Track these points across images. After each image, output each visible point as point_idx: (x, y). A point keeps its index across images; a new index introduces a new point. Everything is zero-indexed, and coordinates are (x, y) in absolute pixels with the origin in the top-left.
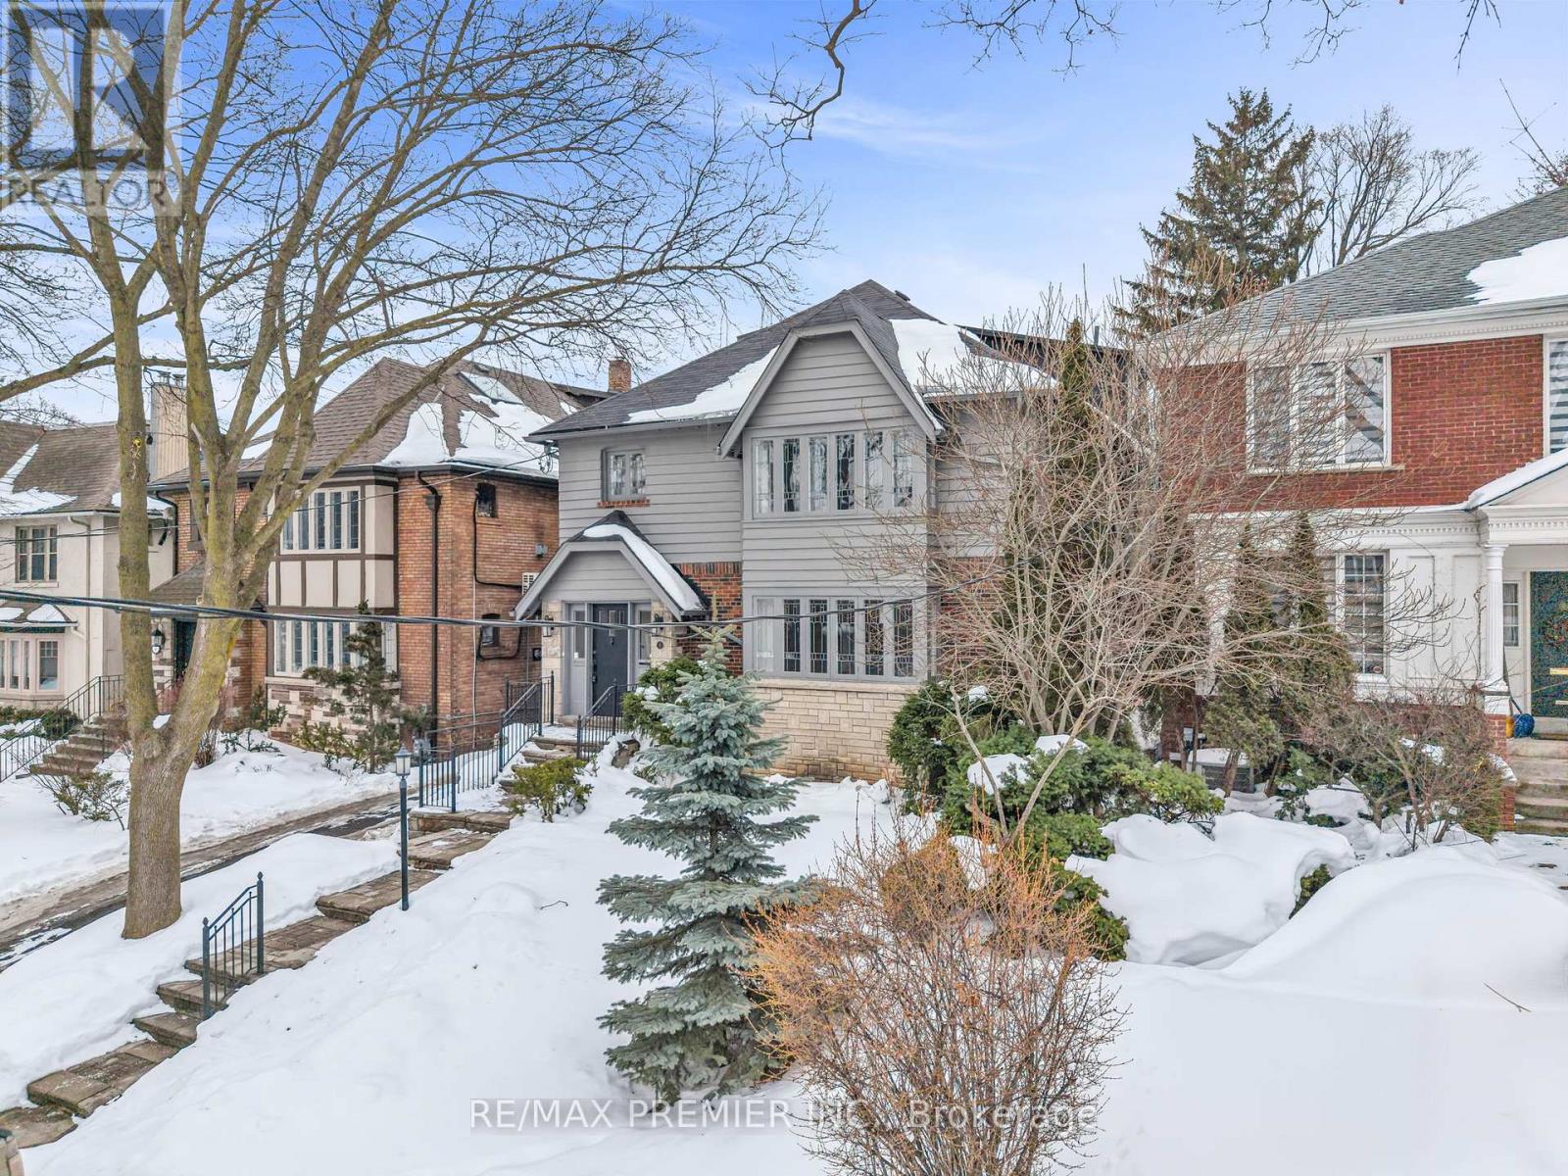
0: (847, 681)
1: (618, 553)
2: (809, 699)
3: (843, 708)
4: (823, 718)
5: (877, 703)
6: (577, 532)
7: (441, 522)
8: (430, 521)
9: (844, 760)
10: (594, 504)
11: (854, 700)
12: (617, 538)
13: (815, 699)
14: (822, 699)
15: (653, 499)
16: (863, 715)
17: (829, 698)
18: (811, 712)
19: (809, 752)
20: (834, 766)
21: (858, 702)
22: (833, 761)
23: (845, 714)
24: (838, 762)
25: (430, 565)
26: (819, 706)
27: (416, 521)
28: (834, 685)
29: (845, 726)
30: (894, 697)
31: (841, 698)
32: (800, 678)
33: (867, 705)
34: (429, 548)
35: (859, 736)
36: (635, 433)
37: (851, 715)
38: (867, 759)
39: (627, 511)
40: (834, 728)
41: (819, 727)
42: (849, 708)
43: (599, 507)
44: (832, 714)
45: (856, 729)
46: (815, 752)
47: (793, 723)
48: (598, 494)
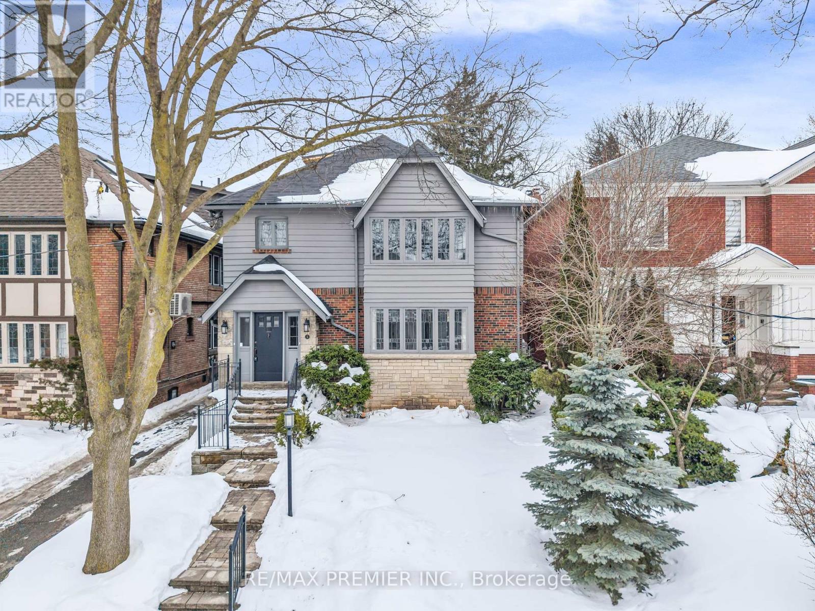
0: (428, 353)
1: (282, 281)
2: (404, 364)
3: (426, 368)
4: (415, 374)
5: (446, 365)
6: (248, 267)
7: (126, 259)
8: (116, 258)
9: (427, 396)
10: (251, 251)
11: (432, 363)
12: (279, 272)
13: (410, 364)
14: (413, 364)
15: (293, 249)
16: (438, 372)
17: (418, 363)
18: (407, 372)
19: (406, 394)
20: (421, 400)
21: (435, 364)
22: (420, 397)
23: (428, 372)
24: (423, 398)
25: (116, 287)
26: (412, 368)
27: (103, 257)
28: (422, 356)
29: (427, 378)
30: (456, 361)
31: (425, 363)
32: (400, 353)
33: (440, 366)
34: (116, 275)
35: (436, 383)
36: (280, 209)
37: (431, 372)
38: (441, 395)
39: (275, 256)
40: (422, 380)
41: (412, 379)
42: (430, 368)
43: (254, 252)
44: (420, 372)
45: (434, 379)
46: (410, 394)
47: (396, 378)
48: (253, 245)
